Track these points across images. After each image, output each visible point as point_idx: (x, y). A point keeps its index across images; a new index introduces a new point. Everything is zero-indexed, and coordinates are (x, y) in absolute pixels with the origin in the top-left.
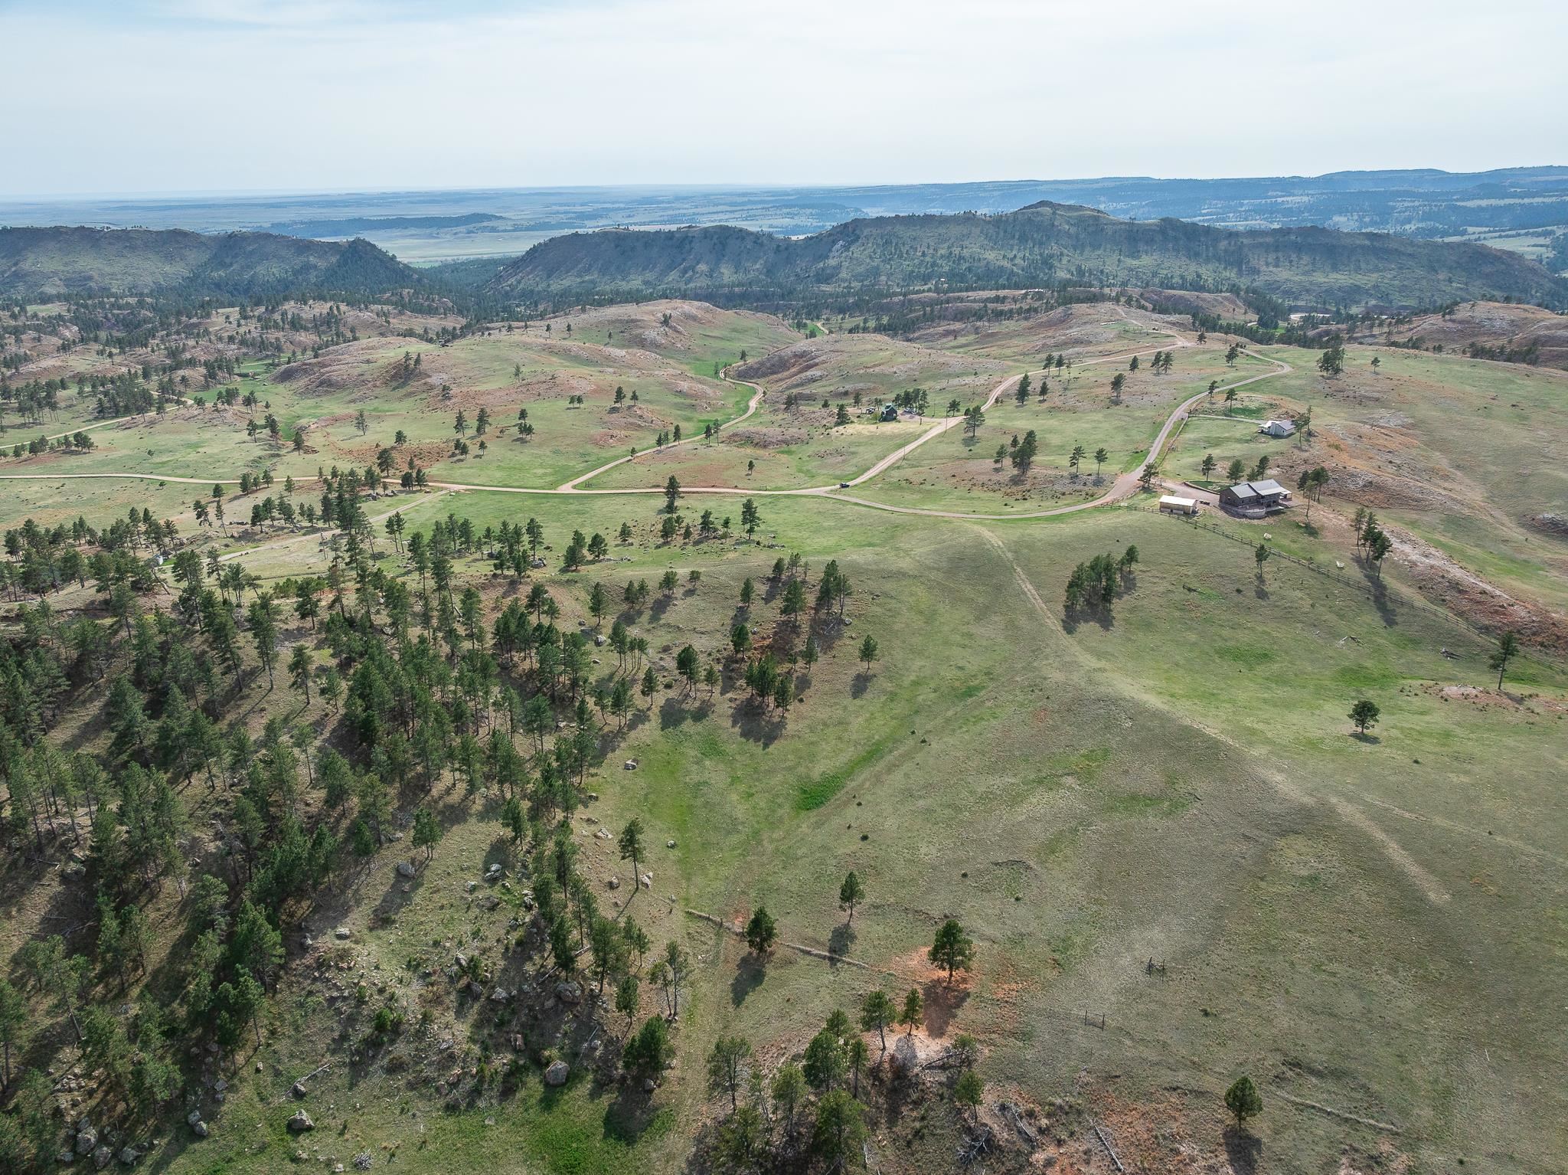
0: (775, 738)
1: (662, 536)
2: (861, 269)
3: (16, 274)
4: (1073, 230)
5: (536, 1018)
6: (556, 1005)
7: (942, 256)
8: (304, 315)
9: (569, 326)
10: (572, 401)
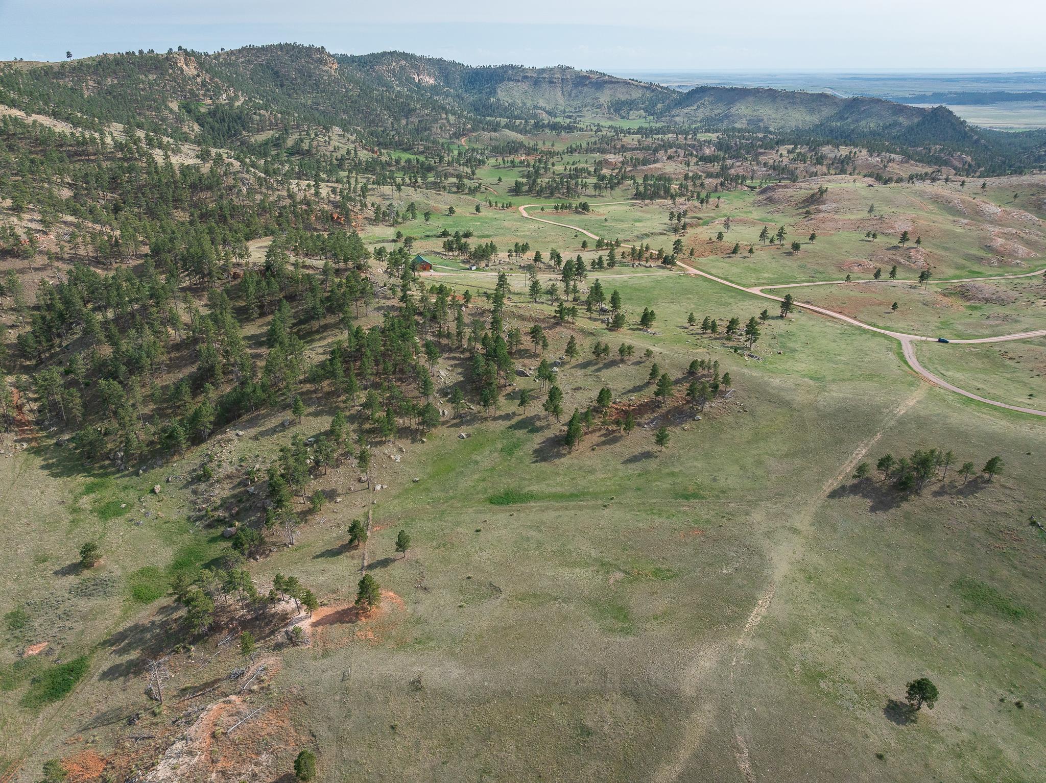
0: (547, 461)
1: (702, 328)
3: (726, 115)
5: (250, 508)
6: (260, 508)
8: (829, 155)
9: (984, 184)
10: (868, 235)
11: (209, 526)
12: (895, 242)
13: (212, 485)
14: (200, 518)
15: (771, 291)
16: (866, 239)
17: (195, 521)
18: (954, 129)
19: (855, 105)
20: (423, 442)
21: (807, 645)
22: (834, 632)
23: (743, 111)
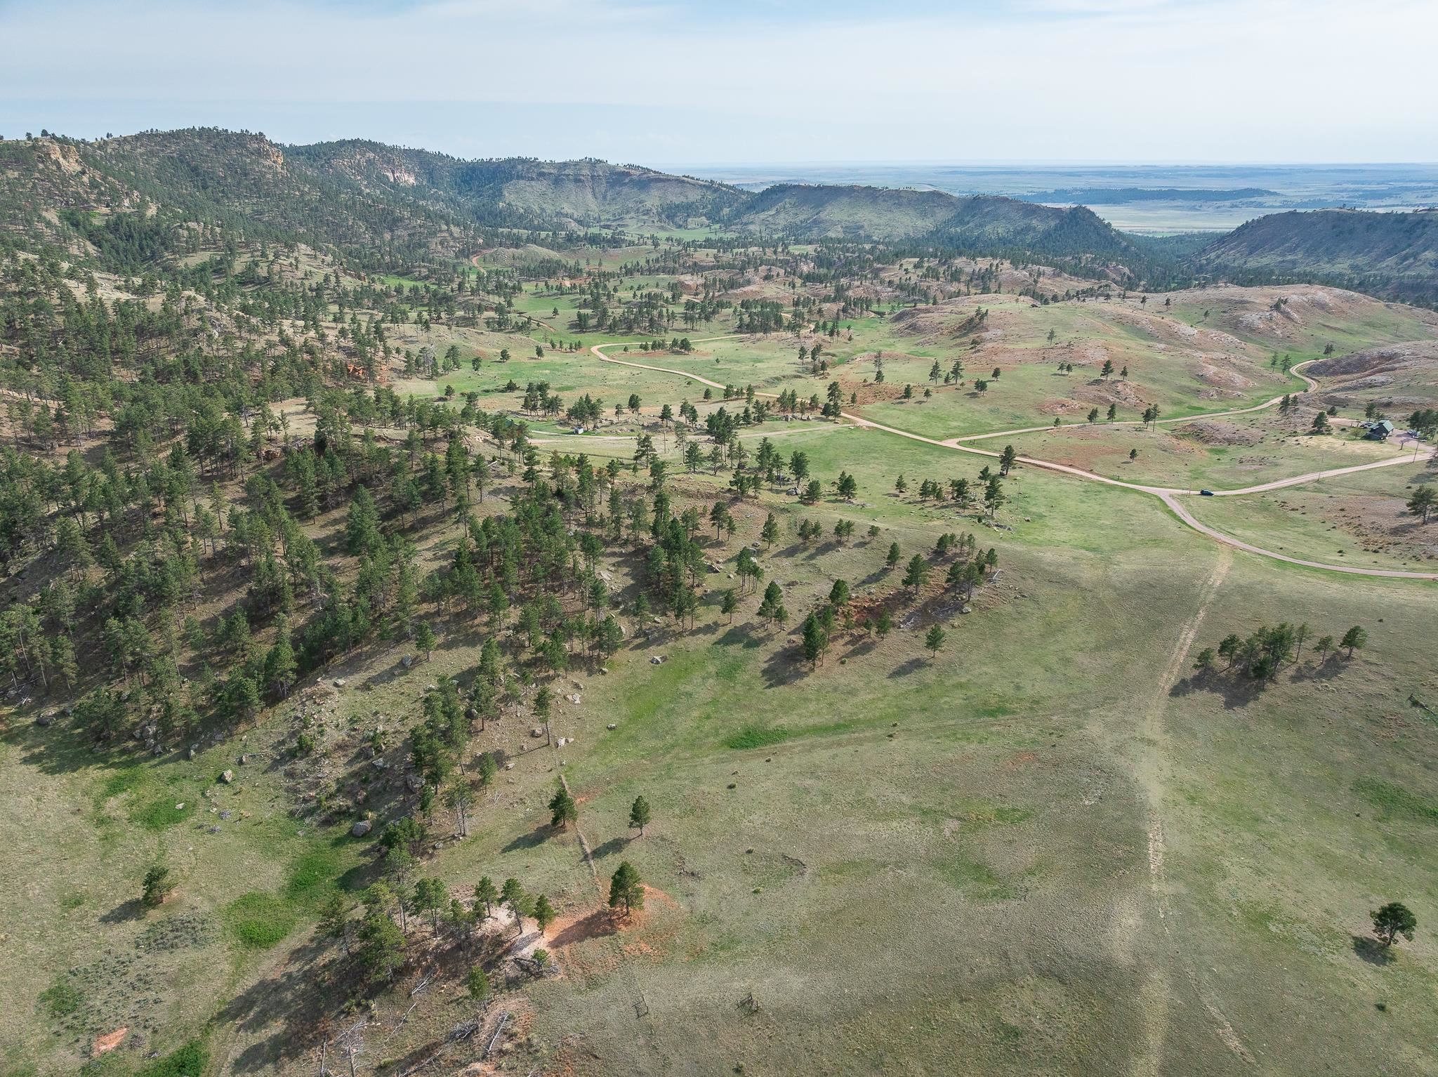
0: (783, 683)
1: (921, 494)
3: (815, 221)
5: (385, 789)
6: (401, 787)
8: (966, 269)
9: (1168, 300)
10: (1061, 368)
11: (327, 822)
12: (1097, 375)
13: (316, 761)
14: (310, 812)
15: (971, 443)
16: (1059, 372)
17: (302, 818)
18: (1099, 234)
19: (975, 205)
20: (604, 673)
21: (1230, 881)
22: (1252, 861)
23: (837, 216)
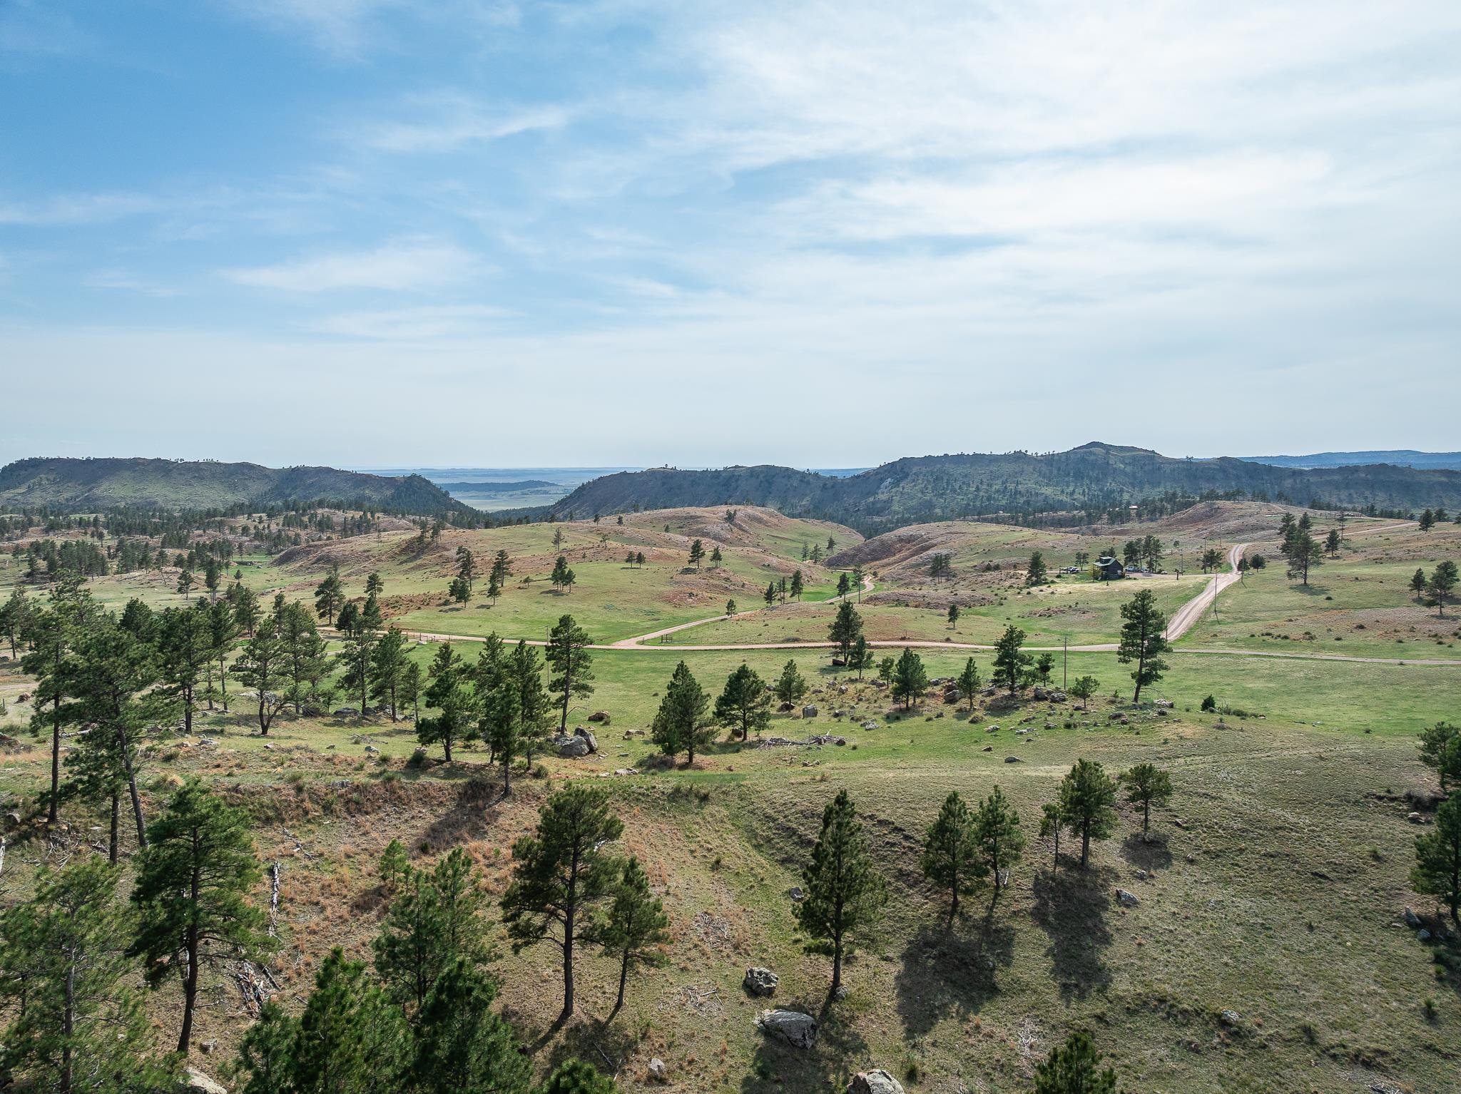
2: (914, 503)
4: (1128, 469)
7: (998, 491)
8: (335, 519)
19: (295, 477)
